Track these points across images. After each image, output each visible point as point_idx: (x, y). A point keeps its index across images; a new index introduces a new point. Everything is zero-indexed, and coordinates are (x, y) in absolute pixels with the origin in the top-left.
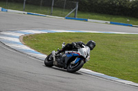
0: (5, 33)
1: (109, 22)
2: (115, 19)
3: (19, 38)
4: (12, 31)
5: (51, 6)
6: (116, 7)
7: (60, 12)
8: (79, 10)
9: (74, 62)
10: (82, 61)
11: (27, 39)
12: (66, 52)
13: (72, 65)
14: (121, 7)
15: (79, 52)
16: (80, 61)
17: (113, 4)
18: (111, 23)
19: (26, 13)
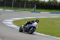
0: (5, 20)
1: (50, 13)
2: (52, 11)
3: (12, 22)
4: (8, 19)
5: (24, 7)
6: (52, 6)
7: (28, 9)
8: (36, 8)
9: (31, 29)
10: (35, 29)
11: (15, 22)
12: (28, 25)
13: (31, 31)
14: (54, 6)
15: (33, 25)
16: (33, 29)
17: (51, 4)
18: (51, 13)
19: (14, 11)
